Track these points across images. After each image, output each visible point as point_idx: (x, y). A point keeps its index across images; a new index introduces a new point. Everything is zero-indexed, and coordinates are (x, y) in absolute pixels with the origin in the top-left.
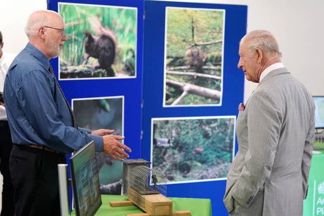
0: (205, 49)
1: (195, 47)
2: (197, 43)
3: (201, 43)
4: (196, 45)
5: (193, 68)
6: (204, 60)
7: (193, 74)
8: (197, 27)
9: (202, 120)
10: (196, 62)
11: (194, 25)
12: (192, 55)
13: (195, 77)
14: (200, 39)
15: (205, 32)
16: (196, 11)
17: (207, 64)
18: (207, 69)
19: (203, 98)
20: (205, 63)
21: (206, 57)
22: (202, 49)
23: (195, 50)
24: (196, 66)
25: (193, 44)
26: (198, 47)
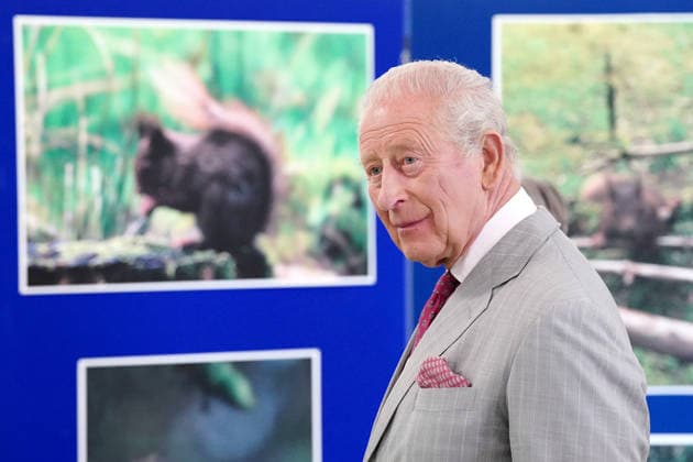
0: (670, 171)
1: (622, 164)
2: (632, 149)
3: (650, 148)
4: (627, 157)
5: (619, 242)
6: (664, 213)
7: (617, 266)
8: (628, 87)
9: (669, 449)
10: (628, 223)
11: (616, 81)
12: (611, 194)
13: (628, 279)
14: (642, 132)
15: (668, 103)
16: (623, 29)
17: (679, 227)
18: (679, 249)
19: (669, 362)
20: (669, 226)
21: (672, 203)
22: (652, 169)
23: (623, 175)
24: (629, 236)
25: (614, 153)
26: (636, 165)
